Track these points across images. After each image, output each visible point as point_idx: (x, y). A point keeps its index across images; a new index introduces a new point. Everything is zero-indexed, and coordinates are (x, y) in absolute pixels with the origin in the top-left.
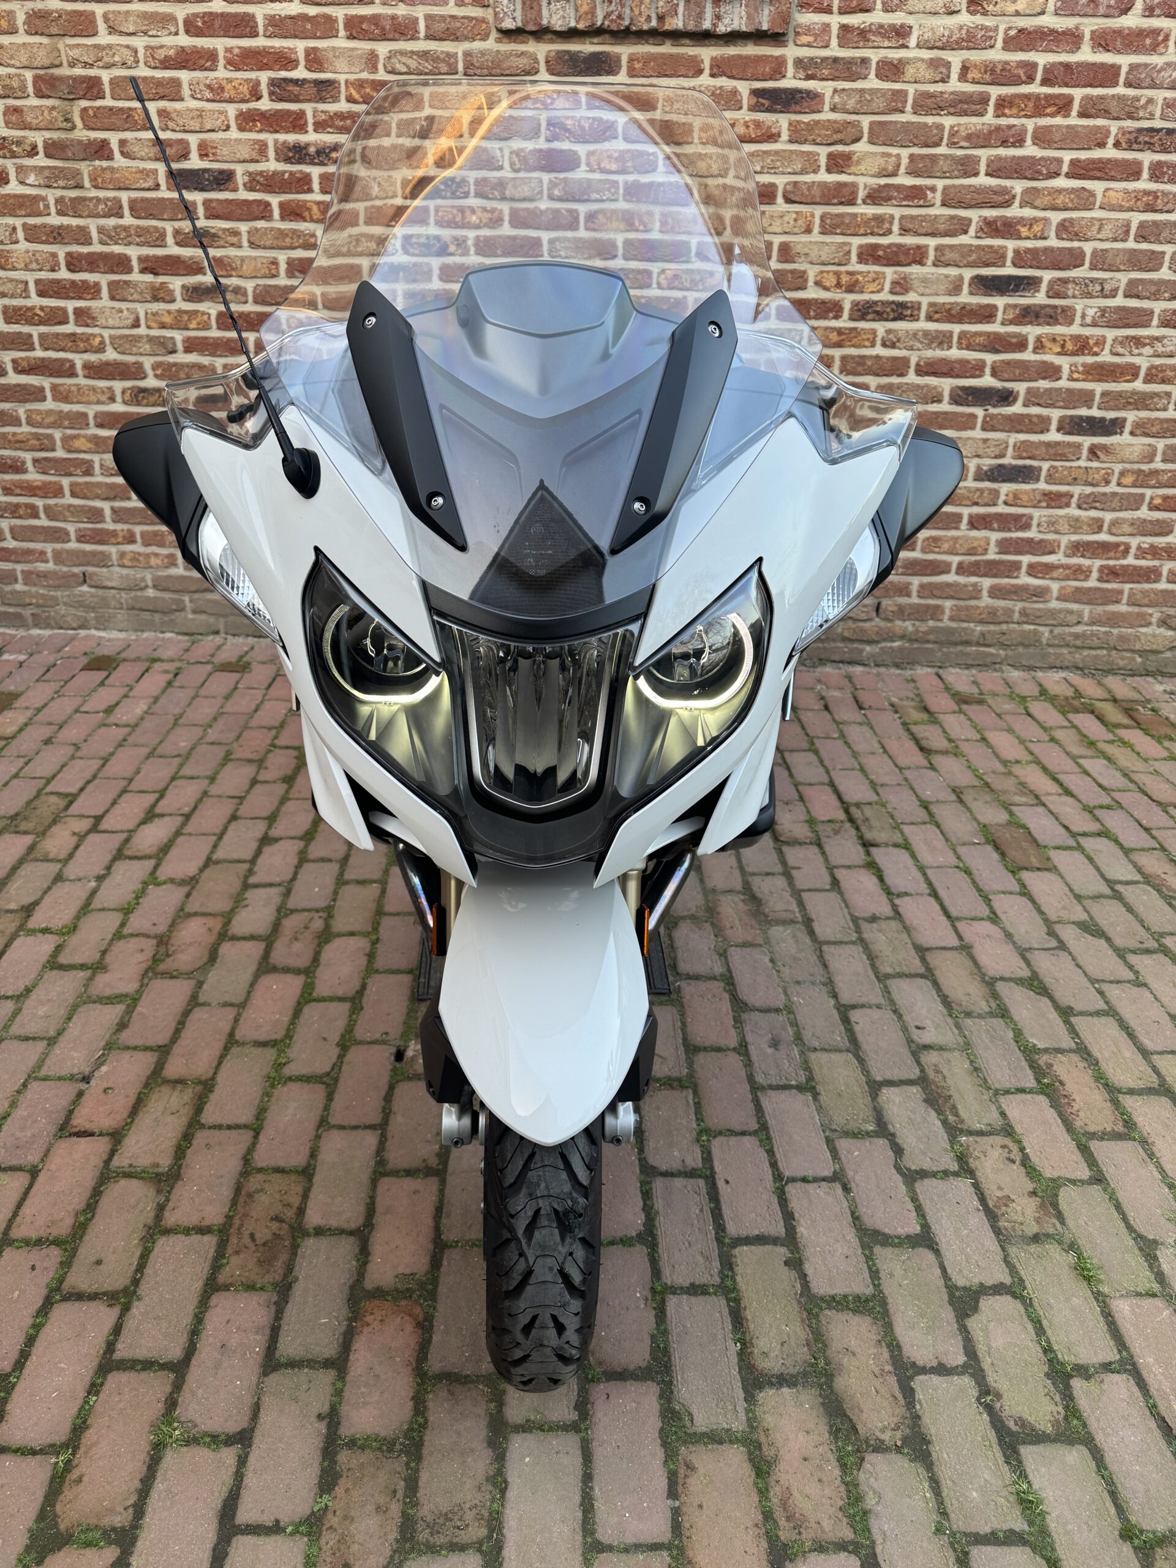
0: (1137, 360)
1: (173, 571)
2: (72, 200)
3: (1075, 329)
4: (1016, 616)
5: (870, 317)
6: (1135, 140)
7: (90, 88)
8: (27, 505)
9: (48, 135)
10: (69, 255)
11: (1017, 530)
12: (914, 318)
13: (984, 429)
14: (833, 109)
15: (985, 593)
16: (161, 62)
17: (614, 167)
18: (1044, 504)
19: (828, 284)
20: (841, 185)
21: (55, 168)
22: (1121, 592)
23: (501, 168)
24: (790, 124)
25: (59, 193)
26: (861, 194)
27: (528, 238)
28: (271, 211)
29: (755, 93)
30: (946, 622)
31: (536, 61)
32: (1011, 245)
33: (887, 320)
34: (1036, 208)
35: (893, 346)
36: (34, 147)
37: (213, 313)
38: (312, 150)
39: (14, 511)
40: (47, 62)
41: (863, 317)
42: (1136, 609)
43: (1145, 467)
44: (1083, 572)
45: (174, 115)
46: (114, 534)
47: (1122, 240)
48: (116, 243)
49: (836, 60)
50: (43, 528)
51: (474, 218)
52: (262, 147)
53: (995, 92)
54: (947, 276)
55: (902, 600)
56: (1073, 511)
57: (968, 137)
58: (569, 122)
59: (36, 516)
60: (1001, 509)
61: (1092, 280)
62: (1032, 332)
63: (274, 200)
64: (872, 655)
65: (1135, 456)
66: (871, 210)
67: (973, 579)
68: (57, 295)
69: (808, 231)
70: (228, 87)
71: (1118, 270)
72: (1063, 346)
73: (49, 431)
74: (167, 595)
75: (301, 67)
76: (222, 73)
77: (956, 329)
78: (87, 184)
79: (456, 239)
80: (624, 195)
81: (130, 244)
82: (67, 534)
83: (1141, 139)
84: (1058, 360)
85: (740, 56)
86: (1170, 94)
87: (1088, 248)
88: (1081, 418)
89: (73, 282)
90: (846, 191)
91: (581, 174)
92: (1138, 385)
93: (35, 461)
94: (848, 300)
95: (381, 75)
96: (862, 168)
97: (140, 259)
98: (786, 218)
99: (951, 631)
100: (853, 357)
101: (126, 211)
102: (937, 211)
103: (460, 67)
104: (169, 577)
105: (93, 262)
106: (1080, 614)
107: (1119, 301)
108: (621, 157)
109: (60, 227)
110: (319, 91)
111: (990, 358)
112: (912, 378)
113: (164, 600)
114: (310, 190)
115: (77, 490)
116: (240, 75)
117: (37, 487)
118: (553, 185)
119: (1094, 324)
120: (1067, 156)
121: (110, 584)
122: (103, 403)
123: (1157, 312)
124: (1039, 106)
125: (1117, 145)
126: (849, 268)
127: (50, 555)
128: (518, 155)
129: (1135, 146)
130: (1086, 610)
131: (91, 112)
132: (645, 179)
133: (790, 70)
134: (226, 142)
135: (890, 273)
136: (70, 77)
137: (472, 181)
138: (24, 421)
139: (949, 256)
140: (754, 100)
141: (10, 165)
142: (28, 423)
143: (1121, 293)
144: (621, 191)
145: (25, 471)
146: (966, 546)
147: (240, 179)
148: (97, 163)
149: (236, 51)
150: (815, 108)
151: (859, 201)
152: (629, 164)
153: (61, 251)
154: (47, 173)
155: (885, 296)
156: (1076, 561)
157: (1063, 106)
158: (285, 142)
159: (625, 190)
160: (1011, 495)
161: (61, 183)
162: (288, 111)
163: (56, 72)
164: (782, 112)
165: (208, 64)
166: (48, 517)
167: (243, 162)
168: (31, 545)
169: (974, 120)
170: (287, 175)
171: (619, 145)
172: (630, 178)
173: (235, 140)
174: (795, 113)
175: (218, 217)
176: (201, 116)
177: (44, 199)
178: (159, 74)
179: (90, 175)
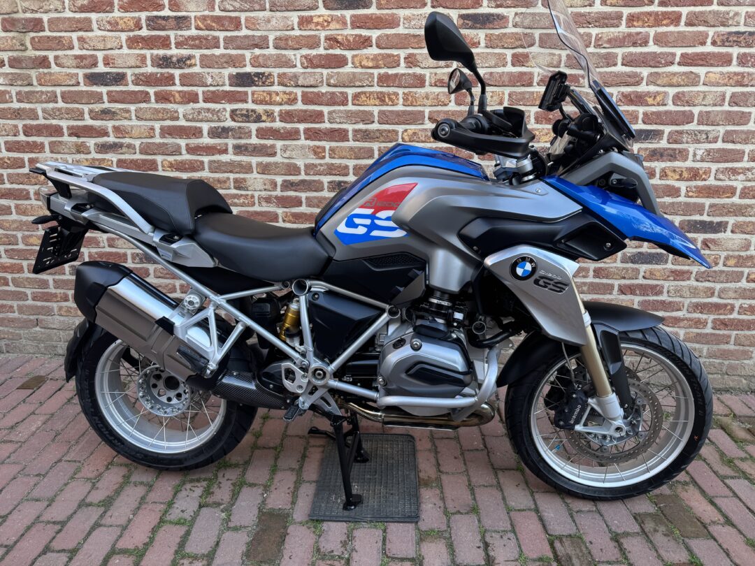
0: (734, 184)
2: (27, 93)
3: (689, 164)
6: (727, 40)
7: (35, 25)
8: (1, 278)
9: (10, 54)
10: (25, 126)
11: (653, 295)
14: (515, 26)
16: (79, 8)
17: (370, 64)
18: (672, 278)
20: (522, 74)
21: (16, 74)
22: (729, 336)
23: (295, 66)
24: (486, 36)
25: (18, 89)
26: (536, 79)
27: (315, 111)
28: (150, 97)
29: (462, 16)
31: (317, 1)
32: (641, 110)
34: (658, 85)
36: (2, 61)
37: (115, 160)
38: (174, 59)
40: (9, 10)
42: (741, 348)
43: (743, 254)
44: (701, 323)
45: (87, 40)
46: (55, 295)
47: (720, 105)
48: (54, 119)
50: (11, 291)
51: (278, 99)
52: (143, 58)
53: (626, 11)
56: (693, 283)
57: (609, 41)
58: (340, 38)
59: (7, 284)
60: (641, 281)
61: (700, 132)
62: (658, 166)
63: (151, 91)
65: (735, 247)
68: (18, 150)
70: (121, 22)
71: (718, 125)
72: (681, 175)
73: (14, 233)
75: (167, 9)
76: (117, 14)
78: (35, 83)
79: (266, 112)
80: (378, 82)
81: (62, 119)
82: (26, 295)
83: (731, 39)
84: (677, 184)
86: (751, 9)
87: (696, 111)
88: (696, 222)
89: (28, 143)
90: (525, 78)
91: (348, 69)
92: (736, 200)
93: (6, 251)
95: (217, 13)
96: (536, 63)
97: (68, 128)
101: (60, 99)
103: (268, 6)
105: (39, 130)
106: (701, 351)
107: (719, 145)
108: (375, 58)
109: (19, 109)
110: (178, 23)
114: (174, 84)
115: (32, 268)
116: (128, 15)
117: (7, 267)
118: (330, 77)
119: (702, 160)
120: (679, 52)
121: (53, 327)
123: (747, 152)
124: (658, 20)
125: (714, 43)
127: (15, 308)
128: (306, 58)
129: (727, 44)
130: (705, 348)
131: (36, 40)
132: (391, 72)
133: (485, 3)
134: (120, 56)
136: (23, 19)
137: (276, 75)
140: (462, 21)
143: (720, 139)
144: (376, 80)
147: (130, 78)
148: (41, 70)
150: (503, 25)
151: (535, 84)
152: (380, 62)
153: (20, 124)
154: (10, 77)
156: (697, 315)
157: (675, 19)
158: (157, 55)
159: (378, 79)
160: (648, 274)
161: (19, 83)
162: (159, 37)
163: (15, 16)
164: (480, 28)
165: (109, 8)
166: (14, 285)
167: (131, 67)
168: (4, 302)
169: (612, 30)
170: (159, 75)
171: (374, 51)
172: (382, 71)
173: (126, 54)
174: (489, 29)
175: (116, 102)
176: (104, 40)
177: (9, 92)
178: (78, 15)
179: (37, 78)
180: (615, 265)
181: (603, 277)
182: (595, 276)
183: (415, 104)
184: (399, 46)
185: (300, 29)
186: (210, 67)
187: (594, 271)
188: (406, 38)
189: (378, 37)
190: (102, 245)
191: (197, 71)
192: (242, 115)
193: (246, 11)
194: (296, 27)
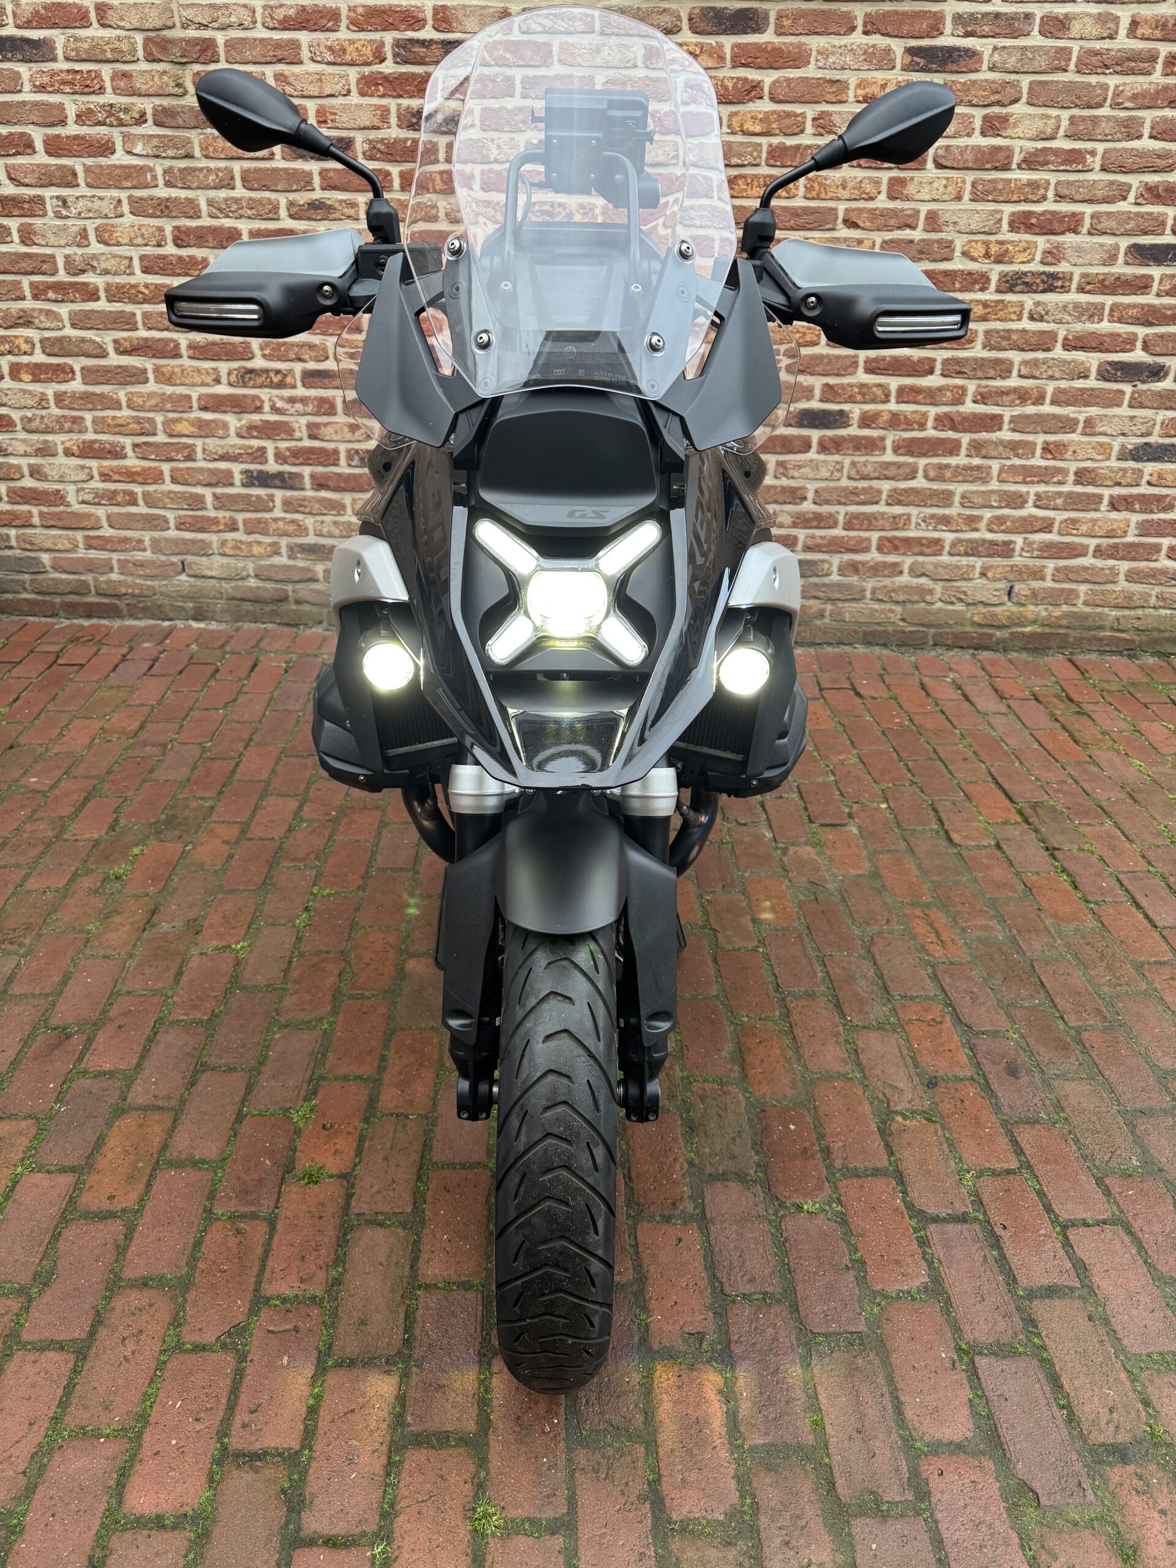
1: (276, 560)
2: (181, 170)
4: (1153, 601)
5: (1018, 289)
7: (203, 51)
8: (125, 492)
9: (157, 101)
11: (1159, 511)
12: (1065, 289)
13: (1131, 406)
14: (990, 69)
15: (1122, 577)
16: (280, 22)
17: (758, 129)
19: (975, 254)
20: (995, 149)
21: (165, 136)
25: (168, 163)
26: (1017, 158)
28: (391, 181)
29: (911, 51)
30: (1081, 608)
31: (679, 18)
33: (1035, 292)
35: (1041, 319)
36: (143, 114)
39: (111, 498)
40: (159, 24)
41: (1011, 290)
45: (292, 80)
46: (215, 521)
48: (227, 216)
49: (997, 15)
50: (141, 515)
52: (385, 112)
53: (1165, 49)
54: (1102, 245)
55: (1036, 584)
57: (1134, 97)
59: (135, 503)
60: (1144, 489)
63: (395, 170)
64: (1000, 641)
66: (1025, 176)
67: (1111, 562)
68: (163, 272)
69: (959, 198)
70: (350, 49)
73: (150, 415)
74: (269, 585)
75: (429, 27)
77: (1109, 300)
81: (241, 217)
82: (167, 521)
85: (896, 13)
89: (180, 258)
90: (1001, 156)
93: (135, 446)
94: (995, 272)
96: (1019, 131)
97: (251, 233)
98: (935, 185)
99: (1085, 617)
100: (997, 332)
101: (238, 182)
102: (1096, 176)
103: (597, 26)
104: (272, 566)
108: (766, 118)
109: (167, 200)
111: (1141, 331)
112: (1058, 352)
113: (265, 589)
115: (178, 475)
116: (362, 36)
117: (136, 473)
121: (210, 573)
122: (207, 385)
126: (1000, 237)
127: (147, 543)
132: (790, 141)
133: (948, 27)
134: (345, 108)
135: (1042, 242)
136: (183, 39)
138: (124, 404)
139: (1106, 224)
140: (908, 59)
141: (116, 135)
142: (129, 407)
144: (764, 155)
145: (124, 457)
146: (1105, 528)
147: (360, 147)
148: (209, 131)
149: (360, 10)
150: (973, 67)
151: (1014, 166)
152: (774, 126)
153: (169, 226)
154: (155, 142)
155: (1035, 267)
158: (408, 107)
159: (769, 153)
160: (1155, 475)
161: (170, 153)
162: (413, 74)
163: (168, 34)
164: (937, 71)
165: (330, 24)
166: (146, 504)
167: (364, 128)
168: (129, 533)
169: (1141, 79)
170: (409, 143)
171: (765, 106)
172: (775, 141)
173: (356, 105)
174: (951, 72)
175: (334, 188)
176: (320, 80)
177: (151, 170)
178: (277, 35)
179: (201, 144)
180: (1107, 463)
181: (1089, 484)
182: (1077, 482)
183: (823, 196)
184: (807, 98)
185: (647, 67)
186: (496, 130)
187: (1076, 474)
188: (818, 85)
189: (774, 83)
190: (297, 435)
191: (475, 137)
192: (542, 212)
193: (562, 33)
194: (640, 64)
